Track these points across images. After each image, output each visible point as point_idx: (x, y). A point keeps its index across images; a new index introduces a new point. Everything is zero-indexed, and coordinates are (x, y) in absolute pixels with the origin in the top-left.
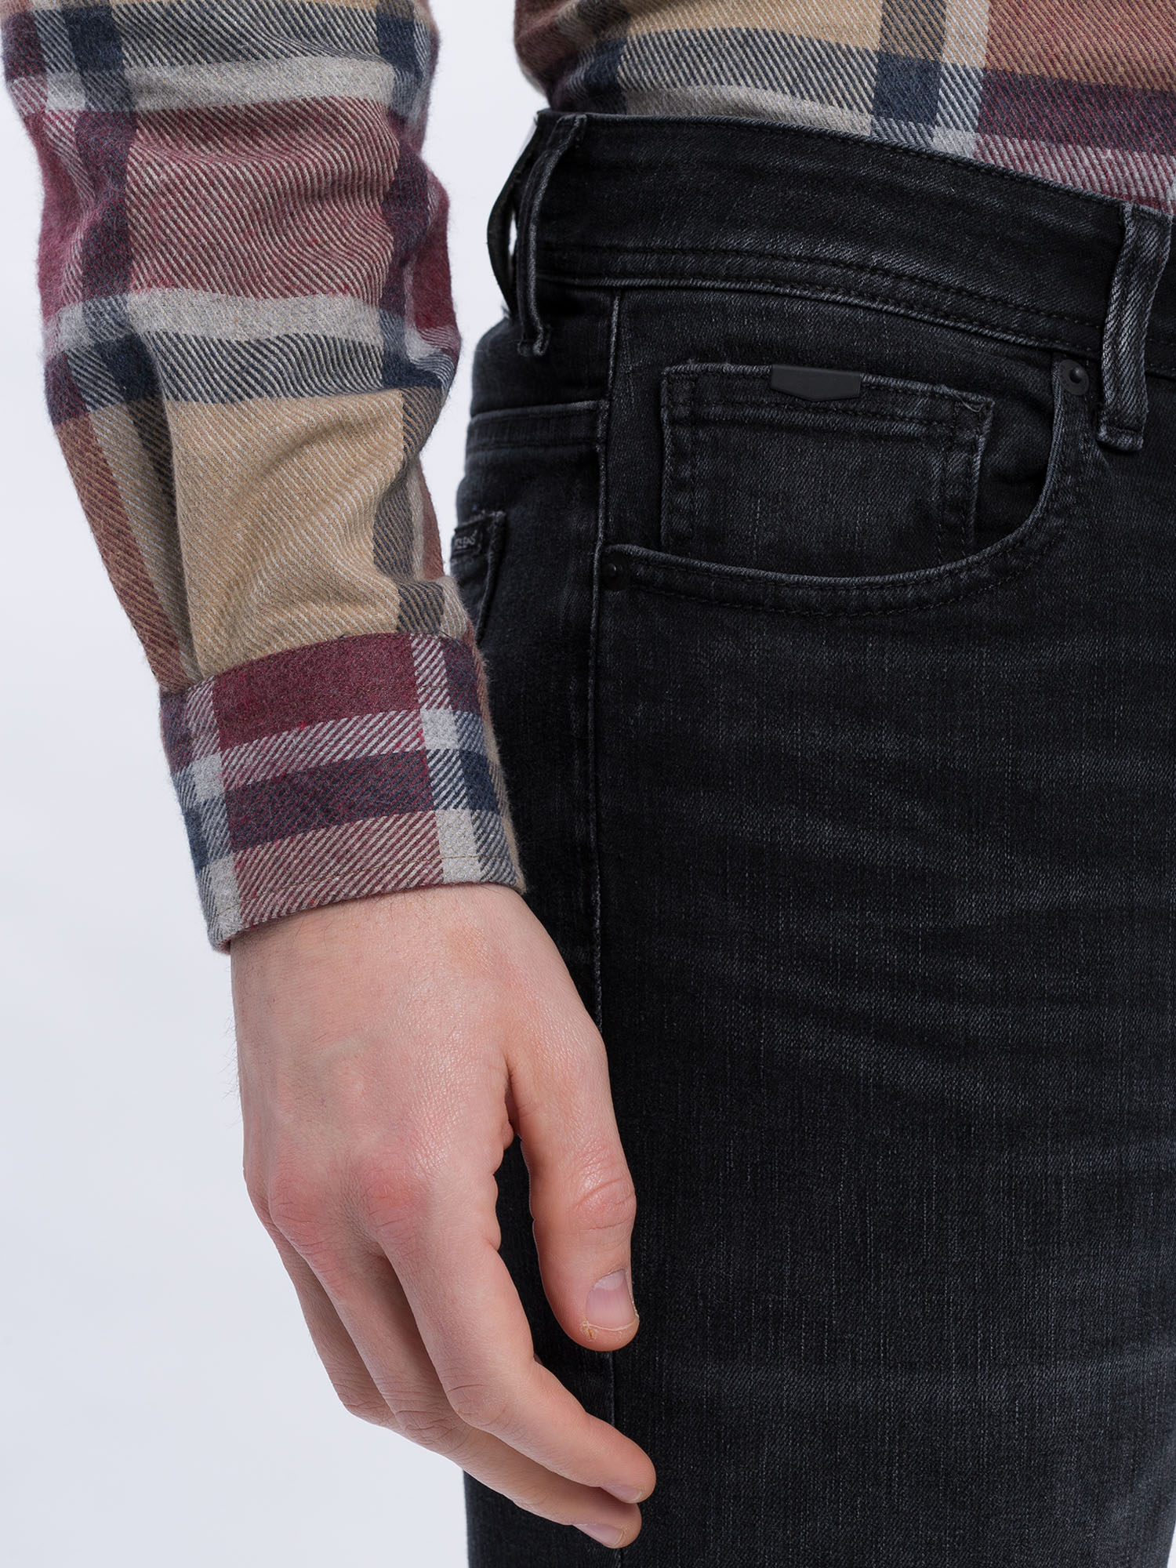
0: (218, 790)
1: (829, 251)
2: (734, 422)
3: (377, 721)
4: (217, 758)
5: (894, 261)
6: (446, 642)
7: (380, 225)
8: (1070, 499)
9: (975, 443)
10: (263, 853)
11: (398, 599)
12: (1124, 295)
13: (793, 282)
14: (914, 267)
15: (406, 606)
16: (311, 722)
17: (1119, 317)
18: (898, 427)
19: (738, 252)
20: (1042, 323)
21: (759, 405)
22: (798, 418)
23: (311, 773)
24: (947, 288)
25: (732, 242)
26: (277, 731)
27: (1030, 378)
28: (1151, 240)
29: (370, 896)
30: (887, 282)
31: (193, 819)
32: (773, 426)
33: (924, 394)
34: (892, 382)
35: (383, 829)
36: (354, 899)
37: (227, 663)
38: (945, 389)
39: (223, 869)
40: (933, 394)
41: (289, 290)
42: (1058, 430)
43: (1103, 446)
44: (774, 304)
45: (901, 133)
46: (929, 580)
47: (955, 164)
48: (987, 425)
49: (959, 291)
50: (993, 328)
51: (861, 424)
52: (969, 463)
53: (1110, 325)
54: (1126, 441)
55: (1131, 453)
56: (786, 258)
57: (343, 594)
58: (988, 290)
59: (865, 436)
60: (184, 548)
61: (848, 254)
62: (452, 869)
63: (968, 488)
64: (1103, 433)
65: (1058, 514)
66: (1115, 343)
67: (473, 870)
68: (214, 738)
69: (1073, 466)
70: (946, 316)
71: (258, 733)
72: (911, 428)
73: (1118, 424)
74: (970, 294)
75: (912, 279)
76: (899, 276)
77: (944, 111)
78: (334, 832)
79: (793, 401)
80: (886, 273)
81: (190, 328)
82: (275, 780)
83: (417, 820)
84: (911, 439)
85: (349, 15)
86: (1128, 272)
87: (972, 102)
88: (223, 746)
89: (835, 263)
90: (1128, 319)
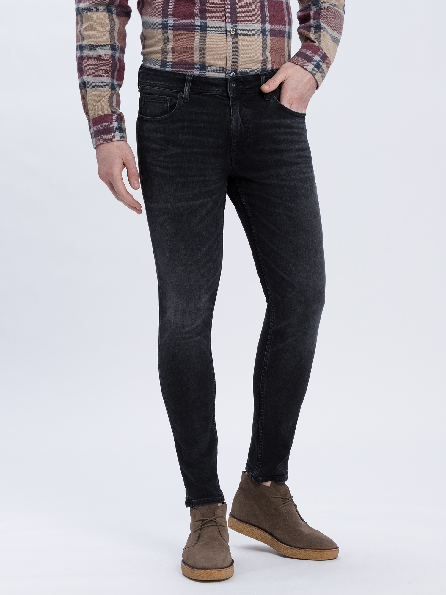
0: (93, 131)
1: (155, 82)
2: (147, 101)
3: (108, 123)
4: (93, 128)
5: (162, 83)
6: (117, 115)
7: (111, 69)
8: (179, 108)
9: (168, 103)
10: (97, 138)
11: (110, 110)
12: (186, 84)
13: (152, 86)
14: (164, 84)
15: (111, 111)
16: (101, 124)
17: (186, 87)
18: (161, 101)
19: (148, 83)
20: (178, 88)
21: (149, 99)
22: (152, 101)
23: (101, 129)
24: (167, 86)
25: (147, 81)
26: (98, 125)
27: (175, 95)
28: (189, 78)
29: (107, 142)
30: (161, 85)
31: (91, 135)
32: (150, 102)
33: (164, 97)
34: (160, 96)
35: (109, 135)
36: (106, 143)
37: (93, 118)
38: (166, 97)
39: (94, 140)
40: (165, 97)
41: (99, 76)
42: (178, 100)
43: (183, 102)
44: (150, 88)
45: (163, 69)
46: (163, 117)
47: (168, 72)
48: (170, 101)
49: (169, 86)
50: (173, 90)
51: (158, 101)
52: (167, 105)
53: (185, 88)
54: (186, 101)
55: (187, 102)
56: (152, 83)
57: (107, 110)
58: (171, 85)
59: (158, 102)
60: (88, 105)
61: (157, 83)
62: (116, 139)
63: (167, 108)
64: (183, 100)
65: (177, 110)
66: (186, 90)
67: (119, 139)
68: (93, 126)
69: (179, 104)
70: (167, 89)
71: (97, 125)
72: (162, 101)
73: (185, 99)
74: (170, 86)
75: (163, 85)
76: (162, 85)
77: (167, 66)
78: (104, 136)
79: (152, 99)
80: (161, 84)
81: (89, 80)
82: (98, 130)
83: (112, 134)
84: (162, 102)
85: (106, 45)
86: (187, 82)
87: (170, 65)
88: (93, 127)
89: (156, 84)
90: (187, 87)
